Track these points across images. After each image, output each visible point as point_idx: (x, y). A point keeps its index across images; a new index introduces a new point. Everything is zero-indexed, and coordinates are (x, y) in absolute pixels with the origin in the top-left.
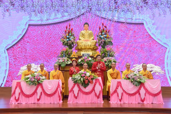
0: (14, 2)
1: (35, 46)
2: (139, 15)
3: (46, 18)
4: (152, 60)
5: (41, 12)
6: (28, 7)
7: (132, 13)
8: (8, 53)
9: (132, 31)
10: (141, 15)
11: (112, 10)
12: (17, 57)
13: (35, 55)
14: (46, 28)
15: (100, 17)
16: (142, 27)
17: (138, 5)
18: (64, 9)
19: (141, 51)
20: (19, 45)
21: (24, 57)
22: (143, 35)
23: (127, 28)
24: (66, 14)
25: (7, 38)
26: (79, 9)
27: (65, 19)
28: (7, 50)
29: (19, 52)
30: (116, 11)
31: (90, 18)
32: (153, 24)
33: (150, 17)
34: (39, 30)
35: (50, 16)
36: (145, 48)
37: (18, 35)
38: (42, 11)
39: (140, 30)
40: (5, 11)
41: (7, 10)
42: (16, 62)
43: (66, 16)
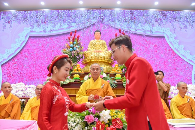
0: (17, 13)
1: (34, 61)
2: (159, 28)
3: (49, 29)
4: (178, 80)
5: (45, 23)
6: (31, 18)
7: (150, 25)
8: (2, 69)
9: (152, 44)
10: (161, 28)
11: (128, 21)
12: (12, 74)
13: (33, 73)
14: (48, 40)
15: (114, 28)
16: (163, 41)
17: (156, 17)
18: (71, 19)
19: (164, 69)
20: (16, 60)
21: (19, 75)
22: (165, 49)
23: (147, 42)
24: (73, 24)
25: (3, 52)
26: (89, 19)
27: (72, 29)
28: (2, 65)
29: (15, 68)
30: (132, 22)
31: (102, 29)
32: (175, 38)
33: (171, 31)
34: (41, 42)
35: (55, 27)
36: (169, 66)
37: (16, 48)
38: (46, 21)
39: (161, 44)
40: (6, 23)
41: (9, 22)
42: (10, 81)
43: (73, 27)
